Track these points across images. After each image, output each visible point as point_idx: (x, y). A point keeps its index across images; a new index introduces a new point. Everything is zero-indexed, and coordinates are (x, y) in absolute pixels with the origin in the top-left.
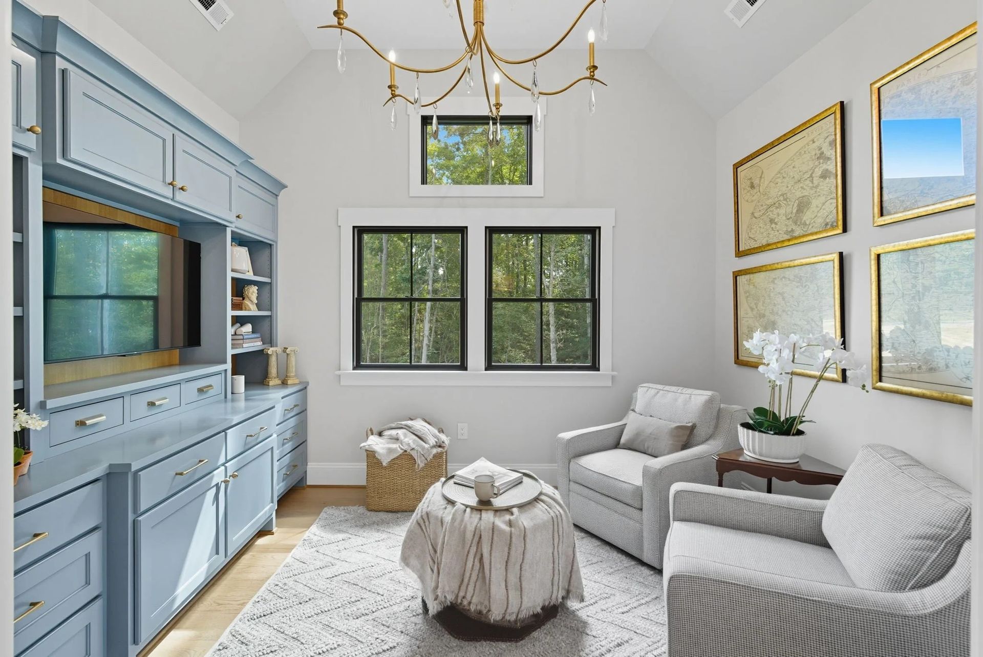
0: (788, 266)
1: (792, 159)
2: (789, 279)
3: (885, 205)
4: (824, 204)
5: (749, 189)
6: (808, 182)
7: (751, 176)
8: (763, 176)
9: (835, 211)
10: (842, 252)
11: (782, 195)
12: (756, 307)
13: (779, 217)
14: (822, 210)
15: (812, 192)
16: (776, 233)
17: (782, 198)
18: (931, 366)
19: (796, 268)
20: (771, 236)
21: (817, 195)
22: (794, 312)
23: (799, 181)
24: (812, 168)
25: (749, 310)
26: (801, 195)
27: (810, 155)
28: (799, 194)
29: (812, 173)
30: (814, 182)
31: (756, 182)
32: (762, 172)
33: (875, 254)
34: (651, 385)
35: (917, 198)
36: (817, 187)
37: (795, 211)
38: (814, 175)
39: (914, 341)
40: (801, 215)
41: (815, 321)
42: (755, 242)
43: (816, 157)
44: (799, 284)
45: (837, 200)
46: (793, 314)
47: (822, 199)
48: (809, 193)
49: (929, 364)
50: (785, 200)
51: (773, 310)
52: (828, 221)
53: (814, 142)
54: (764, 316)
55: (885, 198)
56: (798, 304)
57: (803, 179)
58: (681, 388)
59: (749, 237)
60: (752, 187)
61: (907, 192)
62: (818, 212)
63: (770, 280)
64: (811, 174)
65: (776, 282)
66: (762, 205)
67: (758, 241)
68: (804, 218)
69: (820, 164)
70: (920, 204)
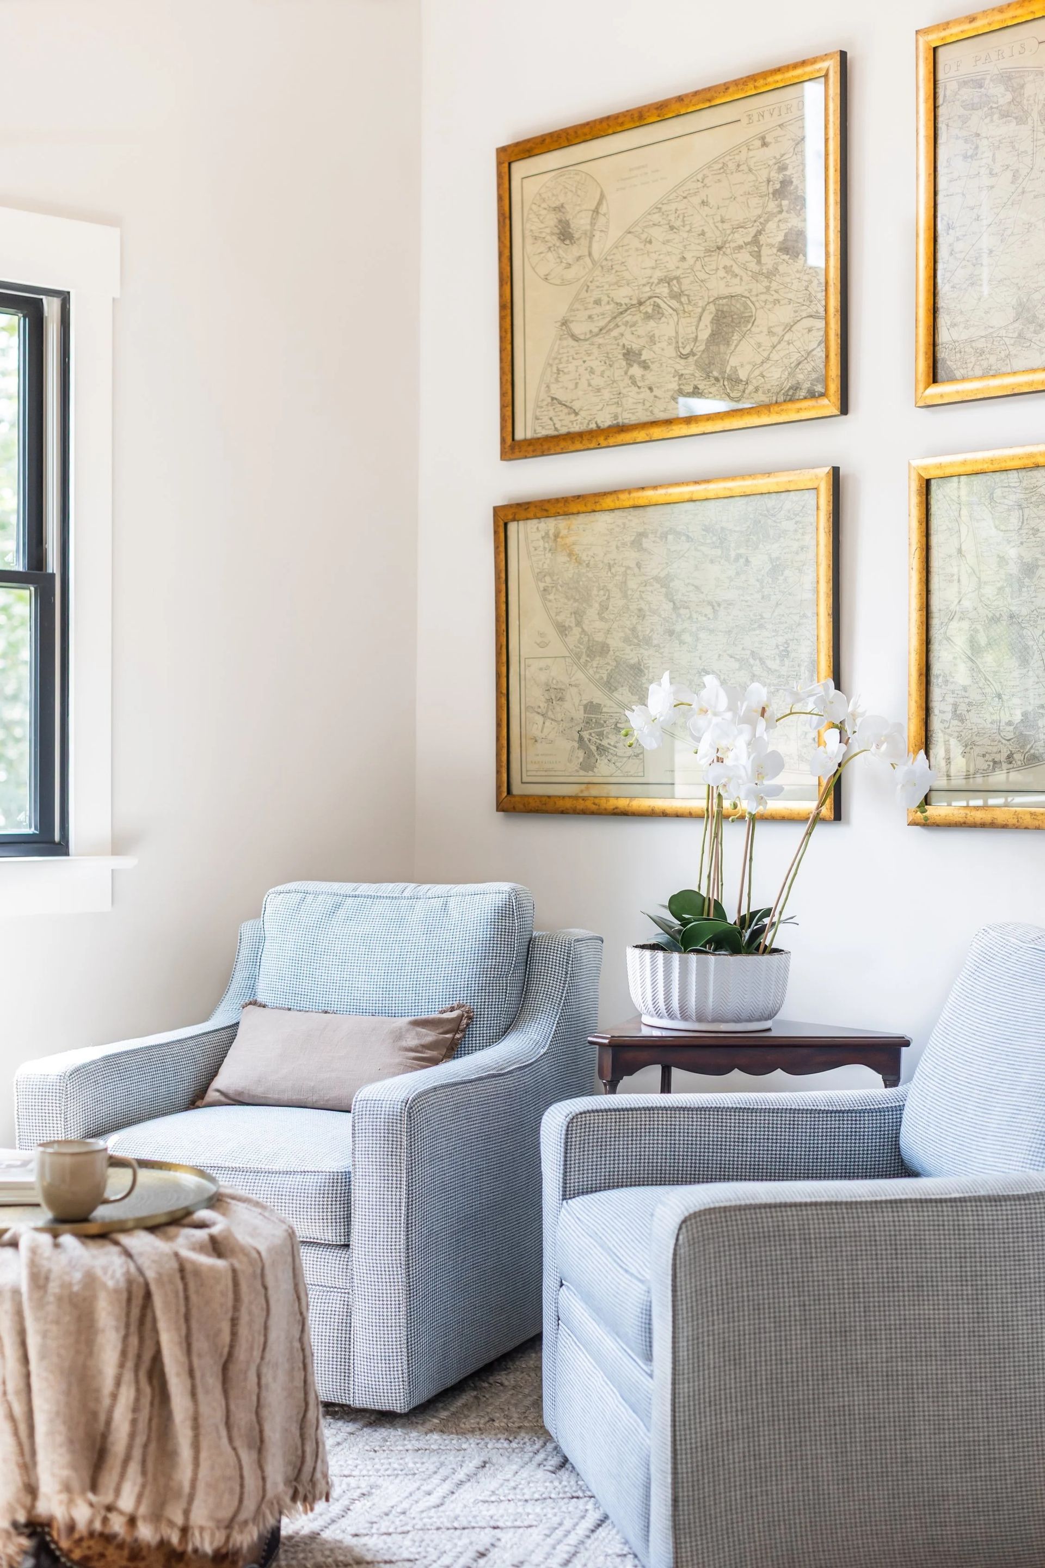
0: (687, 497)
1: (700, 177)
2: (688, 536)
3: (941, 355)
4: (789, 328)
5: (554, 240)
6: (744, 256)
7: (562, 199)
8: (603, 209)
9: (820, 353)
10: (838, 468)
11: (667, 280)
12: (578, 624)
13: (656, 348)
14: (783, 344)
15: (760, 287)
16: (646, 394)
17: (664, 290)
18: (1032, 751)
19: (712, 504)
20: (628, 402)
21: (771, 299)
22: (702, 635)
23: (719, 248)
24: (760, 217)
25: (552, 634)
26: (726, 292)
27: (752, 177)
28: (718, 286)
29: (759, 233)
30: (764, 260)
31: (580, 222)
32: (602, 196)
33: (920, 477)
34: (312, 886)
35: (1011, 348)
36: (769, 275)
37: (704, 334)
38: (762, 239)
39: (999, 696)
40: (722, 348)
41: (761, 659)
42: (572, 417)
43: (771, 190)
44: (719, 552)
45: (827, 324)
46: (698, 639)
47: (784, 314)
48: (750, 291)
49: (1029, 747)
50: (676, 296)
51: (633, 630)
52: (801, 377)
53: (765, 144)
54: (604, 649)
55: (944, 336)
56: (715, 611)
57: (733, 245)
58: (413, 885)
59: (553, 399)
60: (565, 234)
61: (991, 330)
62: (774, 347)
63: (628, 539)
64: (756, 236)
65: (646, 543)
66: (598, 302)
67: (582, 414)
68: (733, 362)
69: (781, 212)
70: (1018, 364)
